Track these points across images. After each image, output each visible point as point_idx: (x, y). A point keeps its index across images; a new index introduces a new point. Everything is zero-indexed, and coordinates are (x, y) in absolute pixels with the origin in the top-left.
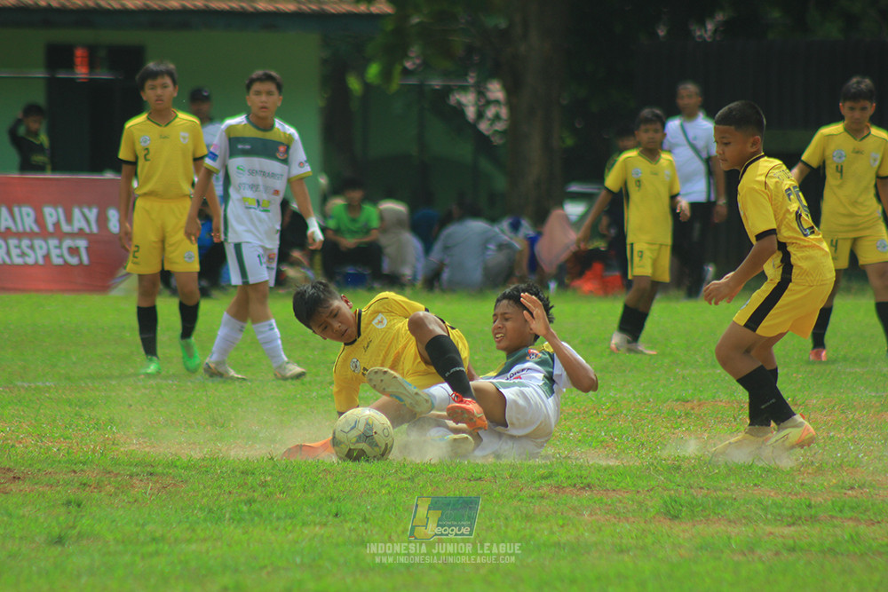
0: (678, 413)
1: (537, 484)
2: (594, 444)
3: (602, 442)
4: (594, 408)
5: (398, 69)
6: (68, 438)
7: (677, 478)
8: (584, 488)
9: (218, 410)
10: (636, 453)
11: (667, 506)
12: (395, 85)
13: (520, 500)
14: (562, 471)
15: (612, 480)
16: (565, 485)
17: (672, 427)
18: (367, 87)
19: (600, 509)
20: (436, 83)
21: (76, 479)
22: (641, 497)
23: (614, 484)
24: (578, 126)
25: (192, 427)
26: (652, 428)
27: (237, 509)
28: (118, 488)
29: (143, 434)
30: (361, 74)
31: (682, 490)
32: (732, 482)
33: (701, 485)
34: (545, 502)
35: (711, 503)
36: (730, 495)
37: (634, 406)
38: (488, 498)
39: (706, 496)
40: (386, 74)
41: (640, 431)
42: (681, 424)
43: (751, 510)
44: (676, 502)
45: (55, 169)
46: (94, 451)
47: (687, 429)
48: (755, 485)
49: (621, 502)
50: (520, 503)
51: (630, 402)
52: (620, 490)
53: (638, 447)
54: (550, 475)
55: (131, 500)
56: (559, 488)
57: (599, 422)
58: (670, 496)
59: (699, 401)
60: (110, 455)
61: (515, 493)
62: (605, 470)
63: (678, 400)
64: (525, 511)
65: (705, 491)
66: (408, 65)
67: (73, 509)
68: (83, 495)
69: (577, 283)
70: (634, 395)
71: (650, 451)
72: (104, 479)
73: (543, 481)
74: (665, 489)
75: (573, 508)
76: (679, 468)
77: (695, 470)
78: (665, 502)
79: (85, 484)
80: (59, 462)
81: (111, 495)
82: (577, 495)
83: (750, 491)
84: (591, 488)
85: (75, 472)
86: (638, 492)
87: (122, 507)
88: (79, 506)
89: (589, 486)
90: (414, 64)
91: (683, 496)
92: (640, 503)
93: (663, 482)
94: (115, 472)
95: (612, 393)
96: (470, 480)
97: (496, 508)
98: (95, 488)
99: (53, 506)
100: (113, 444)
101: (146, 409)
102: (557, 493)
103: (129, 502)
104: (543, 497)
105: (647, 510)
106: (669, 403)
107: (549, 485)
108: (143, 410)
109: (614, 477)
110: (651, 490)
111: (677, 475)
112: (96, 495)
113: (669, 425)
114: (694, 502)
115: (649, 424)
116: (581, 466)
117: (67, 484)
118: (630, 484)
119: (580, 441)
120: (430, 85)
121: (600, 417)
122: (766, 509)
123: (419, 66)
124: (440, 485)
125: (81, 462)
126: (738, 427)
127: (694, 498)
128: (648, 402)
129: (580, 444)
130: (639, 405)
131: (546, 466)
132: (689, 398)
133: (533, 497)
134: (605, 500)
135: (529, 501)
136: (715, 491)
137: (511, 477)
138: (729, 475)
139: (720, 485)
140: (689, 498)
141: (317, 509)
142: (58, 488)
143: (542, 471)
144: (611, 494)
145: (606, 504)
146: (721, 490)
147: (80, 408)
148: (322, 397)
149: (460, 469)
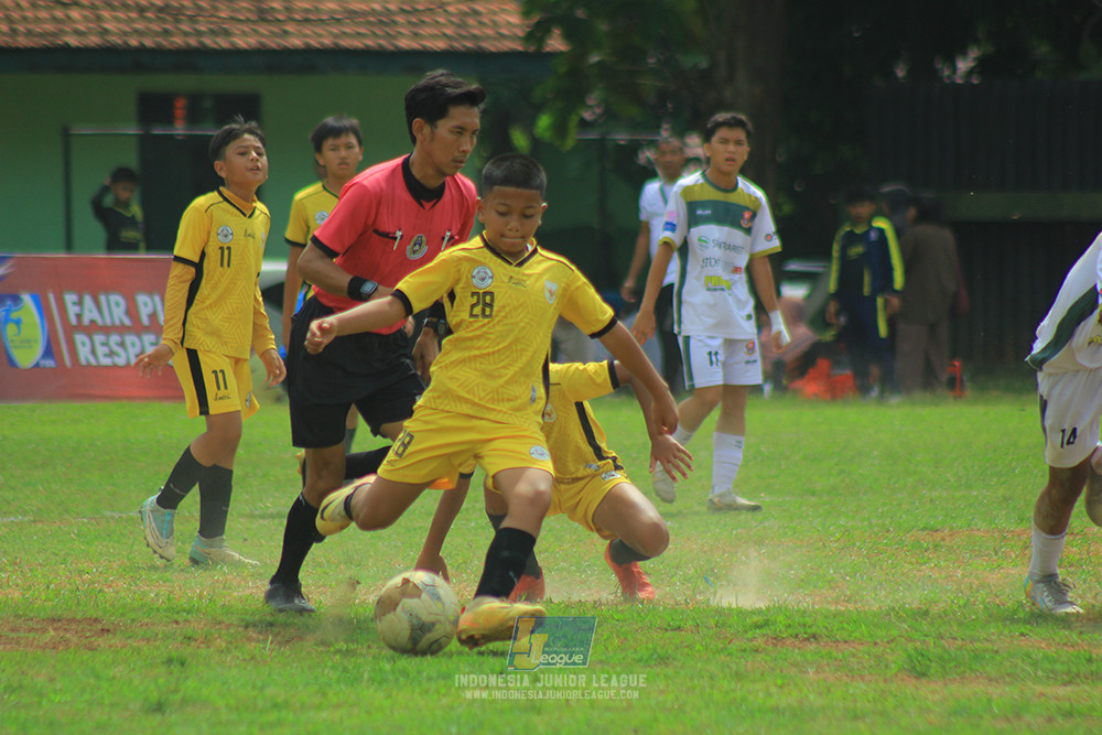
0: (925, 545)
1: (750, 635)
2: (820, 584)
3: (830, 581)
4: (821, 540)
5: (573, 121)
6: (168, 580)
7: (925, 626)
8: (808, 639)
9: (354, 545)
10: (873, 595)
11: (912, 661)
12: (570, 143)
13: (729, 655)
14: (781, 618)
15: (843, 629)
16: (784, 635)
17: (918, 563)
18: (536, 142)
19: (828, 665)
20: (622, 137)
21: (179, 631)
22: (879, 650)
23: (845, 634)
24: (797, 189)
25: (321, 567)
26: (892, 563)
27: (377, 667)
28: (231, 643)
29: (260, 574)
30: (529, 126)
31: (931, 641)
32: (992, 630)
33: (954, 635)
34: (759, 657)
35: (967, 656)
36: (989, 646)
37: (870, 536)
38: (690, 652)
39: (960, 649)
40: (560, 128)
41: (878, 567)
42: (929, 559)
43: (1016, 665)
44: (923, 655)
45: (150, 247)
46: (200, 597)
47: (936, 565)
48: (1022, 634)
49: (854, 656)
50: (728, 658)
51: (866, 531)
52: (853, 641)
53: (876, 588)
54: (766, 624)
55: (247, 657)
56: (777, 640)
57: (826, 557)
58: (916, 649)
59: (951, 529)
60: (220, 602)
61: (721, 646)
62: (835, 616)
63: (924, 529)
64: (734, 668)
65: (959, 642)
66: (587, 115)
67: (176, 669)
68: (187, 651)
69: (799, 384)
70: (870, 524)
71: (890, 593)
72: (213, 631)
73: (758, 631)
74: (910, 640)
75: (795, 664)
76: (926, 613)
77: (946, 615)
78: (909, 656)
79: (189, 638)
80: (158, 610)
81: (222, 652)
82: (799, 648)
83: (1015, 643)
84: (816, 639)
85: (177, 622)
86: (876, 644)
87: (236, 666)
88: (182, 664)
89: (814, 636)
90: (594, 113)
91: (931, 649)
92: (878, 657)
93: (907, 631)
94: (227, 622)
95: (842, 521)
96: (666, 630)
97: (699, 665)
98: (202, 642)
99: (151, 665)
100: (224, 587)
101: (263, 542)
102: (775, 645)
103: (245, 660)
104: (757, 651)
105: (886, 666)
106: (912, 533)
107: (764, 635)
108: (262, 545)
109: (845, 625)
110: (892, 641)
111: (924, 622)
112: (203, 651)
113: (913, 560)
114: (946, 656)
115: (889, 558)
116: (805, 612)
117: (168, 638)
118: (866, 633)
119: (802, 580)
120: (614, 140)
121: (827, 550)
122: (1035, 664)
123: (601, 116)
124: (630, 637)
125: (185, 611)
126: (1000, 562)
127: (945, 650)
128: (888, 531)
129: (803, 584)
130: (876, 535)
131: (760, 612)
132: (939, 527)
133: (744, 651)
134: (834, 654)
135: (739, 655)
136: (971, 642)
137: (716, 626)
138: (989, 622)
139: (977, 634)
140: (939, 651)
141: (477, 665)
142: (157, 643)
143: (754, 618)
144: (842, 646)
145: (836, 659)
146: (979, 640)
147: (182, 543)
148: (482, 527)
149: (654, 616)
